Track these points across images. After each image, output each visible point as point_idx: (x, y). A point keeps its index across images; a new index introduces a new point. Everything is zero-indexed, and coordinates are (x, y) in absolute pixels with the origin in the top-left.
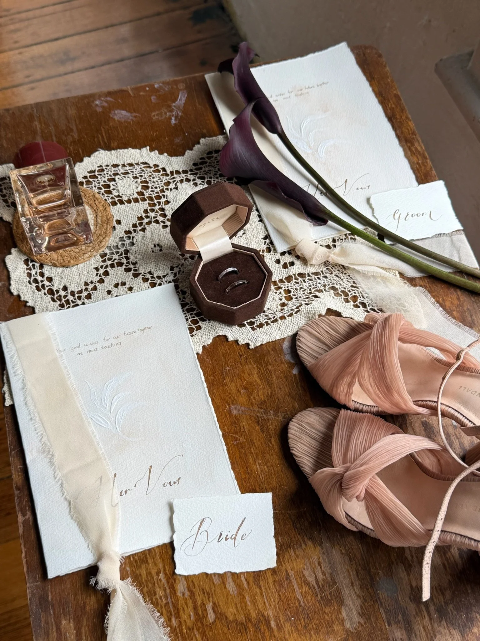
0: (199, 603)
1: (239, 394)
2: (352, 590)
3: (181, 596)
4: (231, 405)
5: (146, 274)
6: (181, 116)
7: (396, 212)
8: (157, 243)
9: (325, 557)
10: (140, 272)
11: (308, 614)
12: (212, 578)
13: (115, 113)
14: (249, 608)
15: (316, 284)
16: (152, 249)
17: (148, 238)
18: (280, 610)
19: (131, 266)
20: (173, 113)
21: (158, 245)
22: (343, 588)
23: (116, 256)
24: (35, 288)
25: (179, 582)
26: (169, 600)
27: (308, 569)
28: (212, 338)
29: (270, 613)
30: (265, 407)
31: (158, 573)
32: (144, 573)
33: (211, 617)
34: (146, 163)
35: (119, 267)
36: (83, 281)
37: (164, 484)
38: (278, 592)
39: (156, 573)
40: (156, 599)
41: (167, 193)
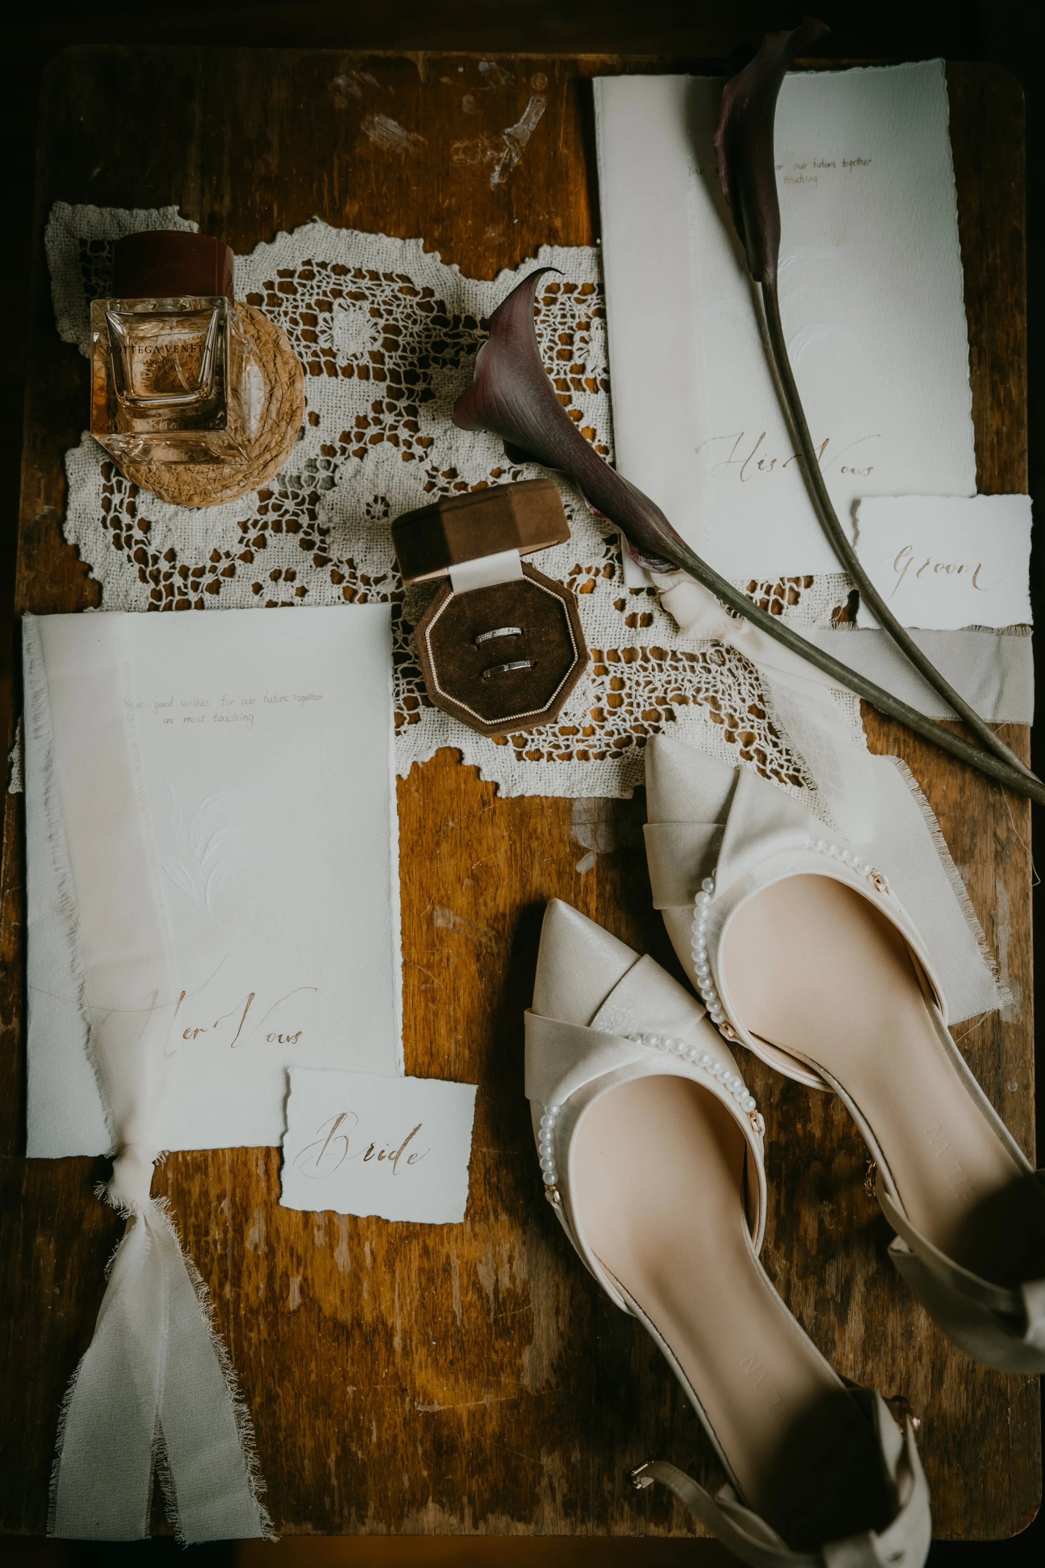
0: (280, 1270)
1: (458, 886)
2: (554, 1322)
3: (252, 1249)
4: (437, 907)
5: (341, 562)
6: (517, 168)
7: (905, 553)
8: (380, 495)
9: (524, 1250)
10: (331, 556)
11: (463, 1343)
12: (313, 1233)
13: (372, 122)
14: (364, 1304)
15: (683, 680)
16: (368, 505)
17: (366, 477)
18: (416, 1322)
19: (316, 537)
20: (501, 155)
21: (383, 499)
22: (539, 1313)
23: (289, 505)
24: (112, 540)
25: (254, 1225)
26: (229, 1251)
27: (486, 1264)
28: (435, 748)
29: (398, 1322)
30: (500, 929)
31: (220, 1197)
32: (196, 1191)
33: (294, 1300)
34: (405, 278)
35: (291, 534)
36: (211, 548)
37: (269, 1036)
38: (423, 1289)
39: (218, 1197)
40: (207, 1243)
41: (434, 370)
